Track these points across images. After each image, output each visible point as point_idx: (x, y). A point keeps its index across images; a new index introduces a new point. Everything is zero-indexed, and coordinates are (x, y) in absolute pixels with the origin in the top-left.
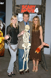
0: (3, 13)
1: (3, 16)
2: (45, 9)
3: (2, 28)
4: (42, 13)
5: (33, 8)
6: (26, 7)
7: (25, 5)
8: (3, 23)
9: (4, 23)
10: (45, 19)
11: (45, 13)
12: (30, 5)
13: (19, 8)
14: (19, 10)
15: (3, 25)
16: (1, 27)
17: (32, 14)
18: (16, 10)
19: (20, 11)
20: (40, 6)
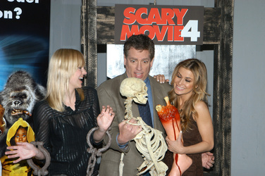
0: (38, 40)
1: (37, 54)
2: (231, 26)
3: (30, 108)
4: (218, 43)
5: (175, 20)
6: (144, 16)
7: (137, 7)
8: (34, 86)
9: (41, 88)
10: (229, 69)
11: (231, 41)
12: (160, 7)
13: (111, 20)
14: (111, 27)
15: (38, 93)
16: (28, 102)
17: (173, 47)
18: (96, 27)
19: (114, 32)
20: (206, 11)
